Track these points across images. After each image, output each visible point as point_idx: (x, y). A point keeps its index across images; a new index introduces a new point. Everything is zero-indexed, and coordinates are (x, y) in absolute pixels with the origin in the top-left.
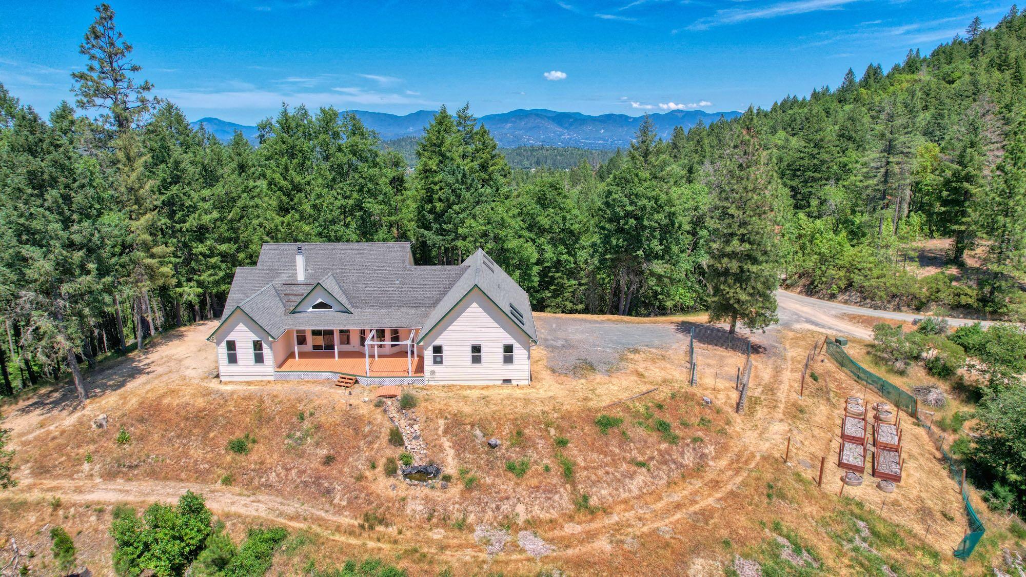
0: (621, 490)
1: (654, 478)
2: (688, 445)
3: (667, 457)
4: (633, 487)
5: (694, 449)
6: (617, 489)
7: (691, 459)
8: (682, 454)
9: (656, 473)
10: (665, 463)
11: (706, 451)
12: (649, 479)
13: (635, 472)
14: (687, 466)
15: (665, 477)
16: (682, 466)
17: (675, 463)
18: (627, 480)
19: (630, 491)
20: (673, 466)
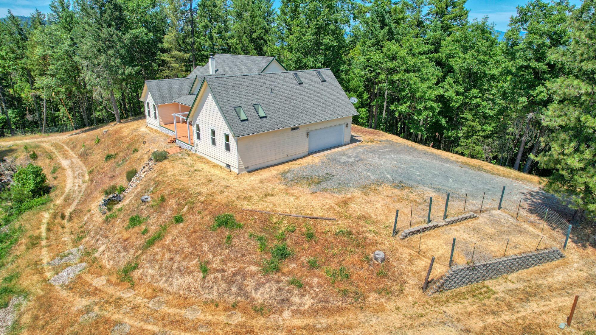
0: (164, 278)
1: (202, 286)
2: (278, 281)
3: (239, 278)
4: (175, 283)
5: (280, 289)
6: (161, 276)
7: (267, 296)
8: (259, 285)
9: (210, 285)
10: (230, 282)
11: (296, 300)
12: (198, 285)
13: (192, 272)
14: (253, 299)
15: (216, 294)
16: (247, 296)
17: (240, 288)
18: (177, 275)
19: (171, 285)
20: (234, 290)
